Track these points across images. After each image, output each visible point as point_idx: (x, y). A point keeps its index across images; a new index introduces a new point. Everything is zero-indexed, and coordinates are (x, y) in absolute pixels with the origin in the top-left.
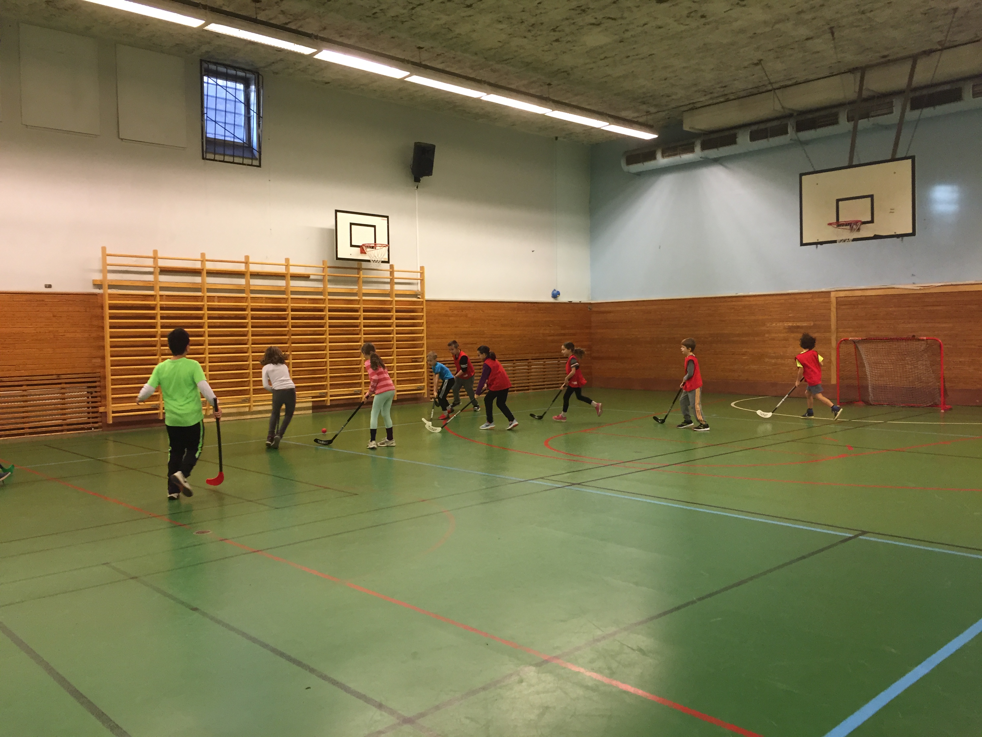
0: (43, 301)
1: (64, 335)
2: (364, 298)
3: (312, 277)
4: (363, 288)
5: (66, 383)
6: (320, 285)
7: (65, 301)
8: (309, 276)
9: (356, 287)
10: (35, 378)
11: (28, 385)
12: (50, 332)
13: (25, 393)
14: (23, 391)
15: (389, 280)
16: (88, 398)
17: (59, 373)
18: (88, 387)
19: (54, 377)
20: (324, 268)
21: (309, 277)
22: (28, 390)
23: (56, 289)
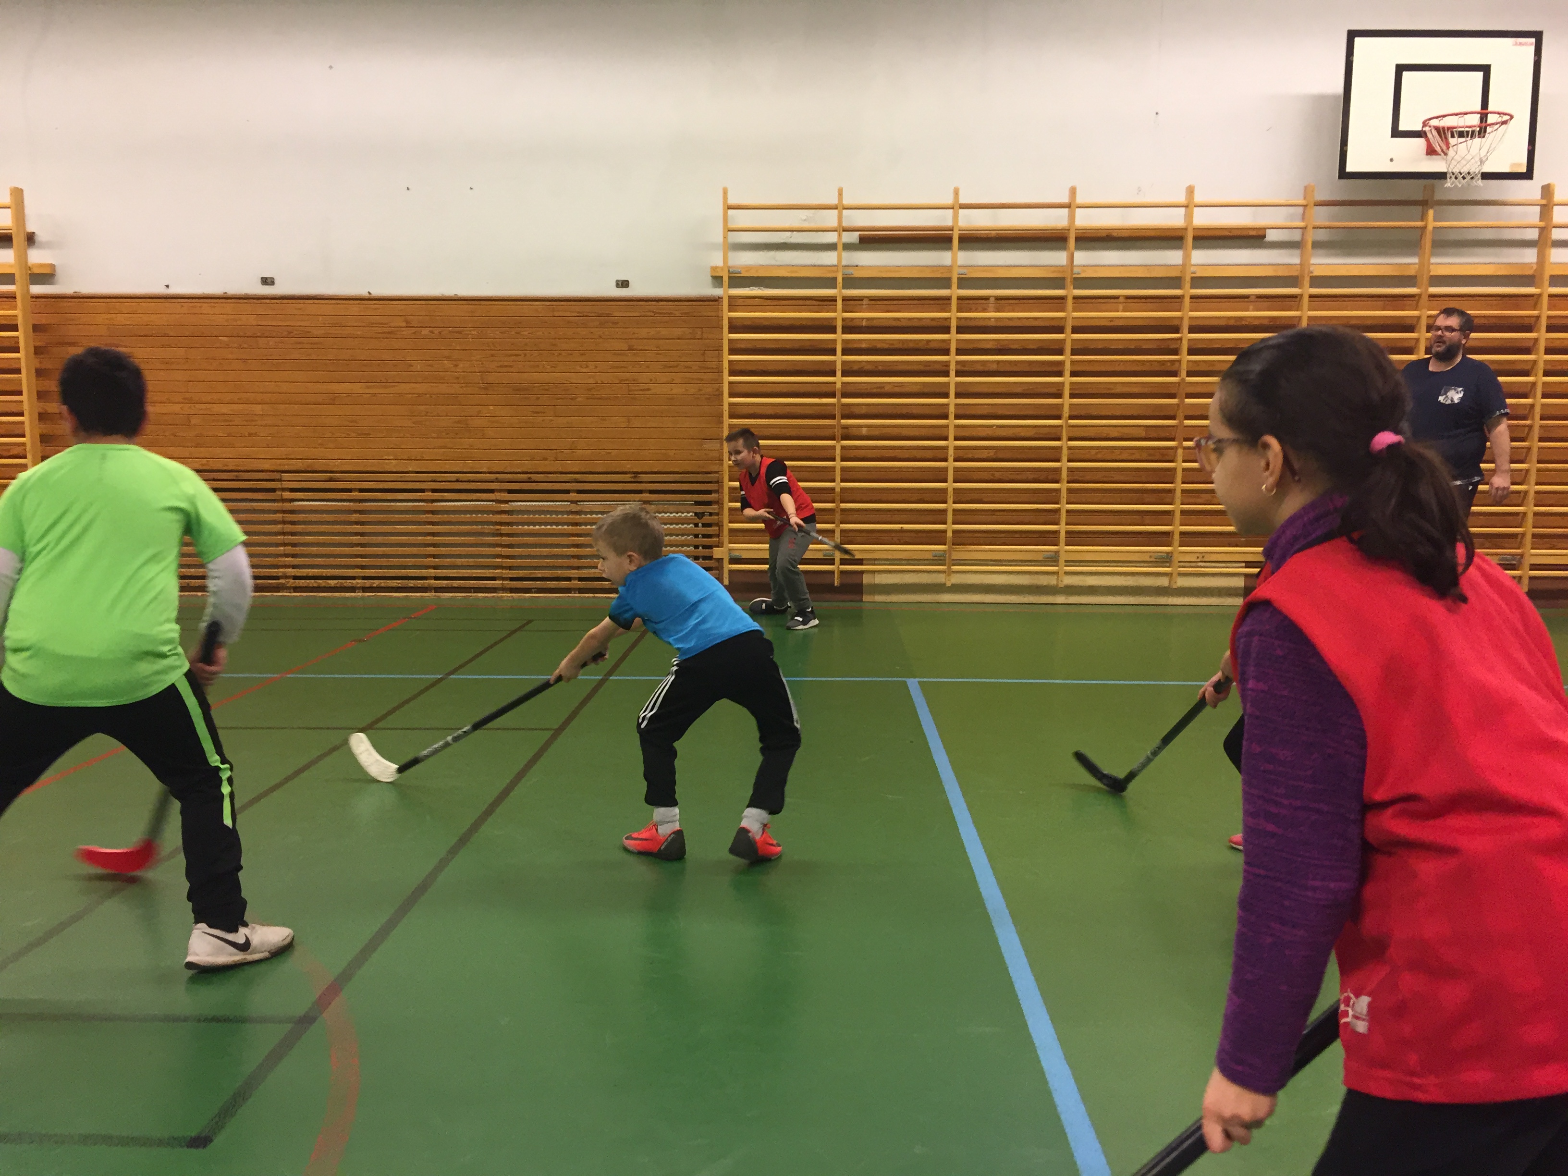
0: (608, 315)
1: (649, 390)
2: (1433, 290)
3: (1272, 236)
4: (1433, 260)
5: (652, 492)
6: (1290, 258)
7: (652, 314)
8: (1260, 233)
9: (1415, 260)
10: (591, 477)
11: (579, 492)
12: (621, 381)
13: (574, 507)
14: (572, 502)
15: (1533, 234)
16: (696, 525)
17: (635, 470)
18: (695, 502)
19: (627, 477)
20: (1305, 206)
21: (1264, 236)
22: (580, 501)
23: (635, 290)
